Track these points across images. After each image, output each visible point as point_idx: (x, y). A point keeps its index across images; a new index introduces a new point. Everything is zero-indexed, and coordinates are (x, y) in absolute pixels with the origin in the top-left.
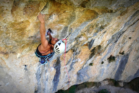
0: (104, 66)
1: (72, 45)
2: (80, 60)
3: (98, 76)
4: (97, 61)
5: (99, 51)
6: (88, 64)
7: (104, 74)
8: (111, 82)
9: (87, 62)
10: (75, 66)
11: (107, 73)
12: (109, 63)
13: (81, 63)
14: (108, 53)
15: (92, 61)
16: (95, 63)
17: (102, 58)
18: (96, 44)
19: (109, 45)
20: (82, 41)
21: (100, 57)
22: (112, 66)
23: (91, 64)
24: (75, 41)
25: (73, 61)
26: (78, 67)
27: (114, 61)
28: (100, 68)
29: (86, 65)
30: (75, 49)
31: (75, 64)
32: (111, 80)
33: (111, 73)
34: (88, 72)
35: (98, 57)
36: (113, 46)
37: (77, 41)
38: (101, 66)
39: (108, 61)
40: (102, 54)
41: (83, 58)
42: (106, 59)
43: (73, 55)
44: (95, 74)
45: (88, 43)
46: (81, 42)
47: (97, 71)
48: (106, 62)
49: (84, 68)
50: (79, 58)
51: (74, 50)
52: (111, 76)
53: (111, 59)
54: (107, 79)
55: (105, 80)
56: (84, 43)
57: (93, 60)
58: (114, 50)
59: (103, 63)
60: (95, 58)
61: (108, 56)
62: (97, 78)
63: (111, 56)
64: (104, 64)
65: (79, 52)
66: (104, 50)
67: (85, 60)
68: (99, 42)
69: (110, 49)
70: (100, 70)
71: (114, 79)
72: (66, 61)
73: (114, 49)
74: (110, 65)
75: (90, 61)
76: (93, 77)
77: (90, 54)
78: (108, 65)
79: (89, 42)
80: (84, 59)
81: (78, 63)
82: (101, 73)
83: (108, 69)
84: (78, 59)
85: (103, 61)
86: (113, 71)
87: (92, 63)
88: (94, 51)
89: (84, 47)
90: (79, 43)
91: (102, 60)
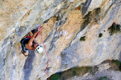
0: (102, 41)
1: (56, 10)
2: (65, 33)
3: (93, 57)
4: (93, 33)
5: (96, 17)
6: (78, 38)
7: (103, 54)
8: (115, 64)
9: (78, 35)
10: (58, 43)
11: (107, 51)
12: (111, 35)
13: (67, 38)
14: (109, 20)
15: (85, 34)
16: (89, 36)
17: (100, 28)
18: (94, 5)
19: (112, 7)
20: (73, 3)
21: (96, 26)
22: (116, 40)
23: (83, 39)
24: (63, 3)
25: (56, 35)
26: (63, 44)
27: (118, 32)
28: (97, 44)
29: (76, 40)
30: (60, 15)
31: (58, 40)
32: (113, 61)
33: (114, 51)
34: (79, 51)
35: (94, 27)
36: (117, 8)
37: (66, 2)
38: (98, 41)
39: (110, 32)
40: (101, 22)
41: (71, 29)
42: (106, 29)
43: (55, 25)
44: (90, 54)
45: (82, 6)
46: (72, 5)
47: (91, 48)
48: (106, 34)
49: (72, 45)
50: (65, 30)
51: (58, 17)
52: (114, 55)
53: (114, 29)
54: (107, 60)
55: (104, 62)
56: (76, 5)
57: (86, 32)
58: (118, 15)
59: (101, 35)
60: (89, 28)
61: (109, 24)
62: (91, 60)
63: (114, 24)
64: (102, 37)
65: (65, 20)
66: (104, 15)
67: (74, 33)
68: (99, 3)
69: (112, 13)
70: (97, 47)
71: (119, 60)
72: (44, 36)
73: (119, 13)
74: (112, 39)
75: (81, 34)
76: (85, 59)
77: (82, 22)
78: (109, 39)
79: (83, 4)
80: (72, 31)
81: (63, 38)
82: (98, 51)
83: (109, 45)
84: (63, 31)
85: (102, 32)
86: (117, 47)
87: (85, 37)
88: (89, 18)
89: (74, 12)
90: (68, 5)
91: (99, 31)
